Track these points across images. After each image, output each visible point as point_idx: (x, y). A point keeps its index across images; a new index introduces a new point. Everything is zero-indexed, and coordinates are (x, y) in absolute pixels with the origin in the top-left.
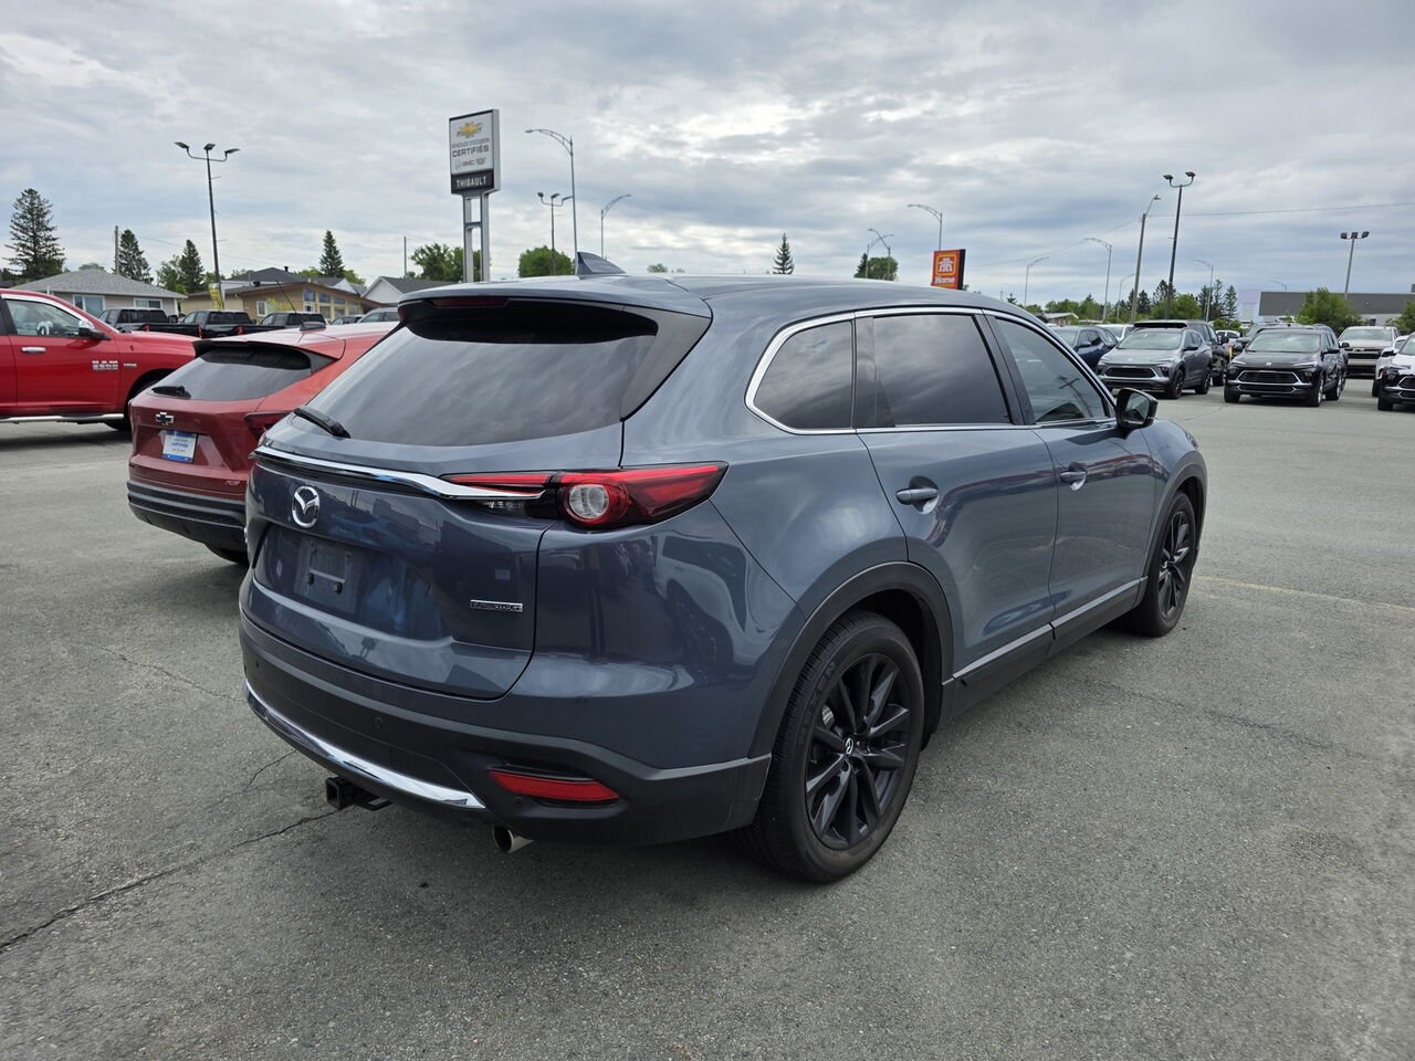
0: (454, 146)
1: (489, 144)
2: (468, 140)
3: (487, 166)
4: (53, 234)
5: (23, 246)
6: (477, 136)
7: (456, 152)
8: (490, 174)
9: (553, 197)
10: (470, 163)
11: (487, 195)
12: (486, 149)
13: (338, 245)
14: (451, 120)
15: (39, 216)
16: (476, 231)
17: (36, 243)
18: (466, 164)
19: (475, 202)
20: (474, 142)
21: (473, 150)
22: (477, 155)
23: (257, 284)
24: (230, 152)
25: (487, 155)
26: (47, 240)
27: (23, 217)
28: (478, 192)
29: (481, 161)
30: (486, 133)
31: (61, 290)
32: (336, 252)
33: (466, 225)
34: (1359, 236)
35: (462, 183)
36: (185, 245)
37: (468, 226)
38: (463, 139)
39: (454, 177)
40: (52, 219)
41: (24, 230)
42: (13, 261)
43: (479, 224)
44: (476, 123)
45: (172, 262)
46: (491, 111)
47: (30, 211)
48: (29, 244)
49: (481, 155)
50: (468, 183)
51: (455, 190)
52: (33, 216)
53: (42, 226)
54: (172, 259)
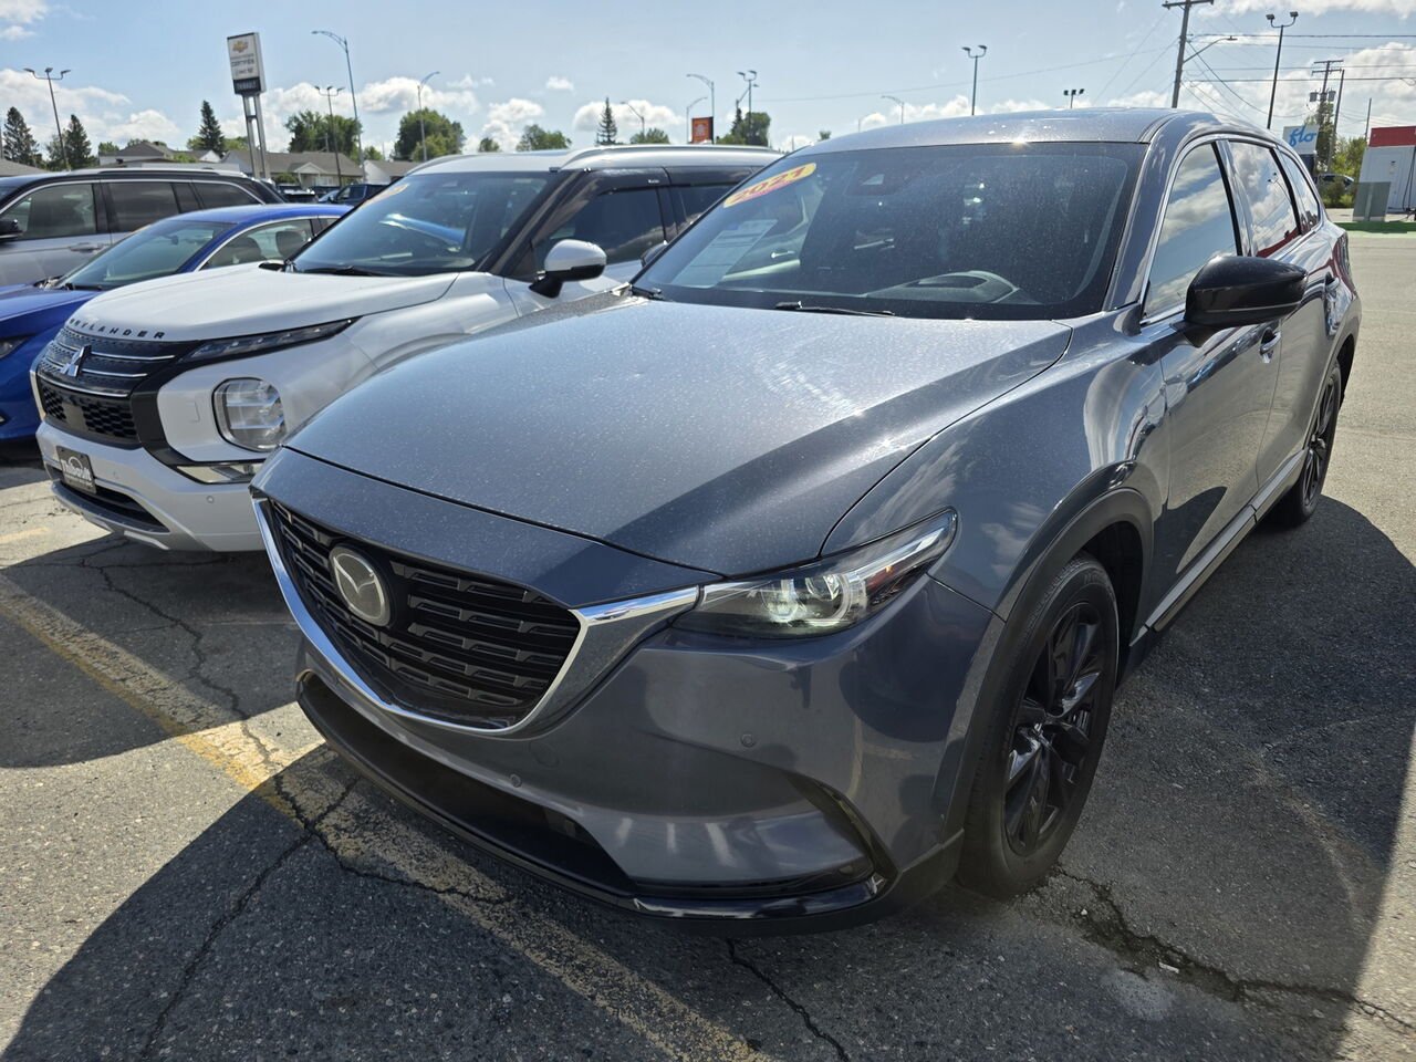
0: (232, 58)
1: (254, 58)
2: (241, 54)
3: (254, 75)
6: (245, 52)
7: (235, 63)
8: (257, 79)
9: (328, 89)
10: (242, 72)
11: (258, 95)
12: (253, 61)
13: (217, 115)
14: (229, 38)
16: (254, 122)
19: (251, 99)
20: (244, 56)
21: (244, 62)
22: (247, 66)
24: (64, 72)
25: (254, 65)
28: (252, 92)
29: (250, 70)
30: (250, 50)
32: (215, 123)
33: (247, 117)
34: (1077, 92)
35: (241, 86)
37: (249, 118)
38: (237, 53)
39: (235, 82)
43: (255, 117)
44: (244, 42)
46: (252, 34)
49: (250, 66)
50: (245, 86)
51: (237, 92)
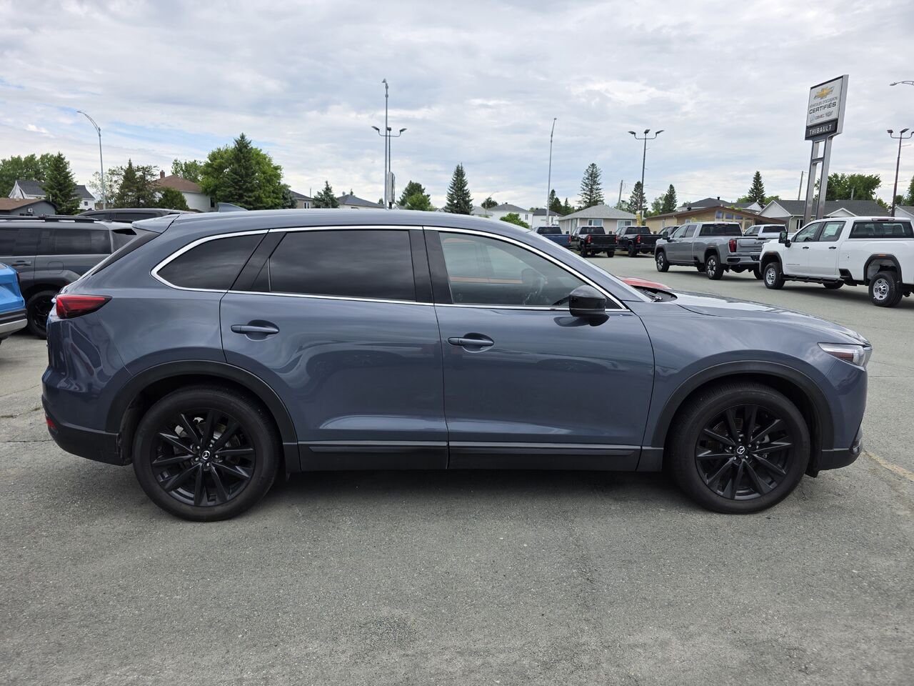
0: (812, 106)
1: (837, 101)
3: (833, 117)
4: (600, 187)
5: (585, 194)
6: (829, 97)
7: (812, 110)
8: (835, 122)
9: (903, 132)
10: (821, 116)
11: (832, 137)
12: (834, 104)
14: (813, 87)
15: (595, 177)
16: (820, 165)
17: (591, 192)
18: (818, 117)
19: (822, 144)
20: (826, 102)
21: (825, 107)
22: (827, 110)
23: (689, 209)
24: (658, 132)
25: (834, 109)
26: (597, 190)
27: (588, 179)
28: (825, 136)
29: (828, 114)
30: (834, 94)
31: (583, 217)
32: (761, 185)
33: (812, 160)
35: (813, 132)
36: (669, 188)
37: (815, 162)
38: (818, 100)
39: (808, 128)
40: (599, 180)
41: (587, 185)
42: (580, 202)
43: (822, 159)
44: (829, 87)
45: (660, 198)
46: (842, 77)
47: (591, 175)
48: (588, 193)
49: (830, 109)
50: (818, 131)
51: (807, 137)
52: (593, 177)
53: (595, 183)
54: (661, 196)
